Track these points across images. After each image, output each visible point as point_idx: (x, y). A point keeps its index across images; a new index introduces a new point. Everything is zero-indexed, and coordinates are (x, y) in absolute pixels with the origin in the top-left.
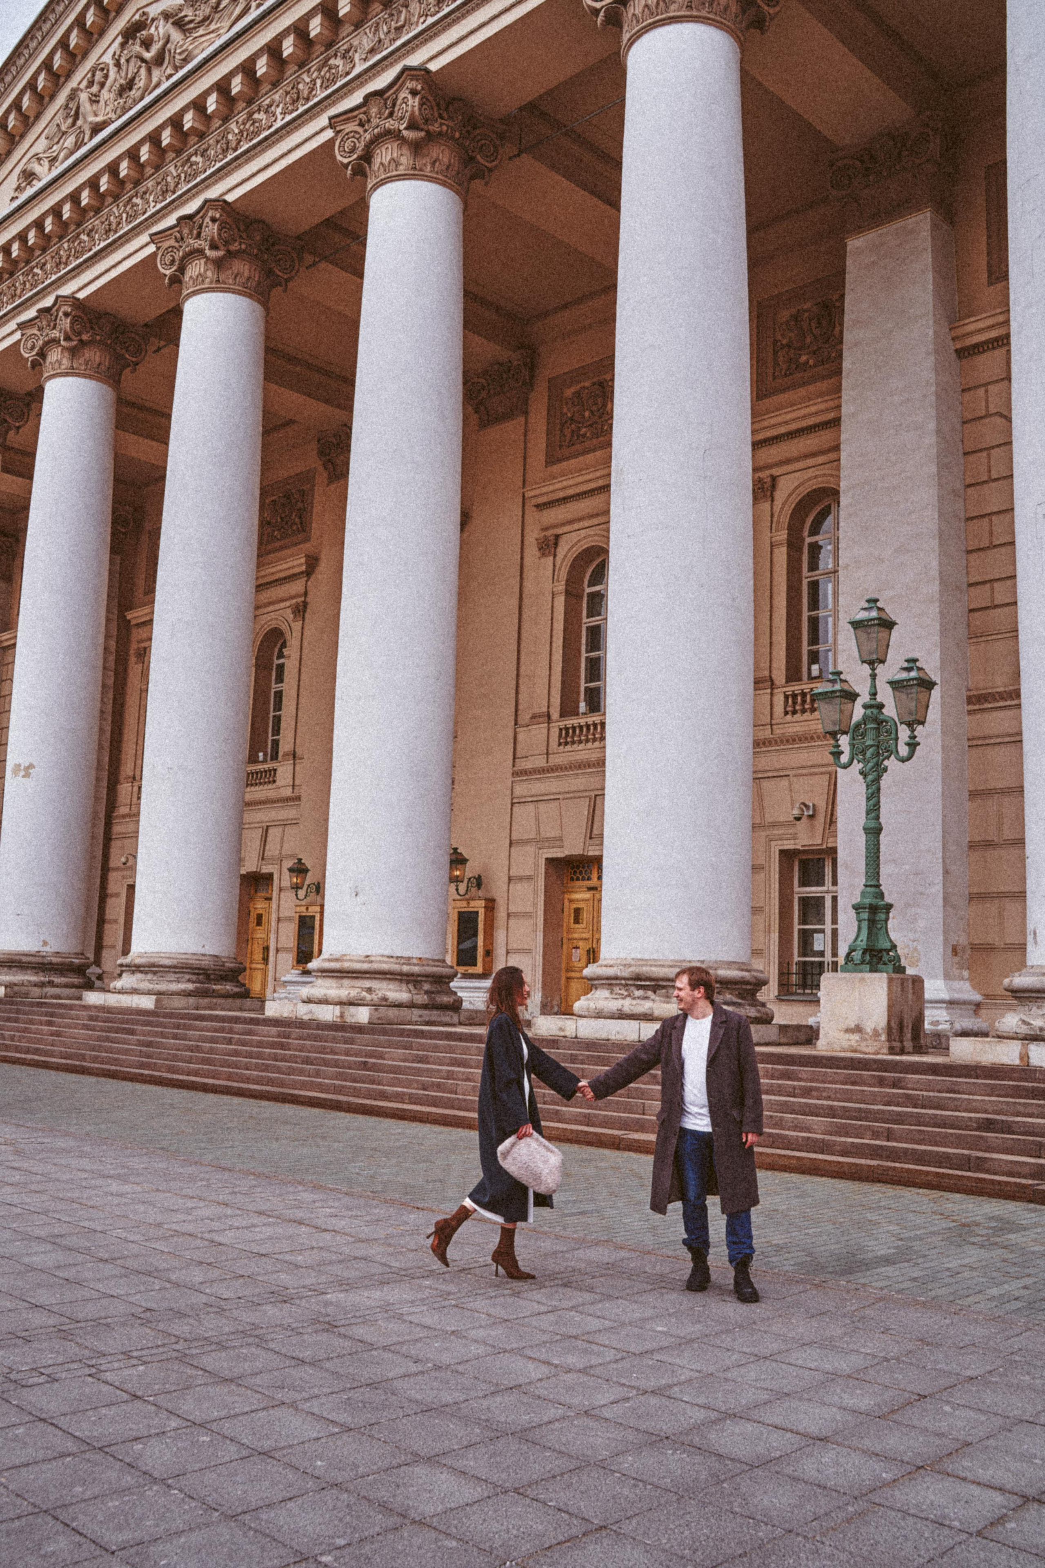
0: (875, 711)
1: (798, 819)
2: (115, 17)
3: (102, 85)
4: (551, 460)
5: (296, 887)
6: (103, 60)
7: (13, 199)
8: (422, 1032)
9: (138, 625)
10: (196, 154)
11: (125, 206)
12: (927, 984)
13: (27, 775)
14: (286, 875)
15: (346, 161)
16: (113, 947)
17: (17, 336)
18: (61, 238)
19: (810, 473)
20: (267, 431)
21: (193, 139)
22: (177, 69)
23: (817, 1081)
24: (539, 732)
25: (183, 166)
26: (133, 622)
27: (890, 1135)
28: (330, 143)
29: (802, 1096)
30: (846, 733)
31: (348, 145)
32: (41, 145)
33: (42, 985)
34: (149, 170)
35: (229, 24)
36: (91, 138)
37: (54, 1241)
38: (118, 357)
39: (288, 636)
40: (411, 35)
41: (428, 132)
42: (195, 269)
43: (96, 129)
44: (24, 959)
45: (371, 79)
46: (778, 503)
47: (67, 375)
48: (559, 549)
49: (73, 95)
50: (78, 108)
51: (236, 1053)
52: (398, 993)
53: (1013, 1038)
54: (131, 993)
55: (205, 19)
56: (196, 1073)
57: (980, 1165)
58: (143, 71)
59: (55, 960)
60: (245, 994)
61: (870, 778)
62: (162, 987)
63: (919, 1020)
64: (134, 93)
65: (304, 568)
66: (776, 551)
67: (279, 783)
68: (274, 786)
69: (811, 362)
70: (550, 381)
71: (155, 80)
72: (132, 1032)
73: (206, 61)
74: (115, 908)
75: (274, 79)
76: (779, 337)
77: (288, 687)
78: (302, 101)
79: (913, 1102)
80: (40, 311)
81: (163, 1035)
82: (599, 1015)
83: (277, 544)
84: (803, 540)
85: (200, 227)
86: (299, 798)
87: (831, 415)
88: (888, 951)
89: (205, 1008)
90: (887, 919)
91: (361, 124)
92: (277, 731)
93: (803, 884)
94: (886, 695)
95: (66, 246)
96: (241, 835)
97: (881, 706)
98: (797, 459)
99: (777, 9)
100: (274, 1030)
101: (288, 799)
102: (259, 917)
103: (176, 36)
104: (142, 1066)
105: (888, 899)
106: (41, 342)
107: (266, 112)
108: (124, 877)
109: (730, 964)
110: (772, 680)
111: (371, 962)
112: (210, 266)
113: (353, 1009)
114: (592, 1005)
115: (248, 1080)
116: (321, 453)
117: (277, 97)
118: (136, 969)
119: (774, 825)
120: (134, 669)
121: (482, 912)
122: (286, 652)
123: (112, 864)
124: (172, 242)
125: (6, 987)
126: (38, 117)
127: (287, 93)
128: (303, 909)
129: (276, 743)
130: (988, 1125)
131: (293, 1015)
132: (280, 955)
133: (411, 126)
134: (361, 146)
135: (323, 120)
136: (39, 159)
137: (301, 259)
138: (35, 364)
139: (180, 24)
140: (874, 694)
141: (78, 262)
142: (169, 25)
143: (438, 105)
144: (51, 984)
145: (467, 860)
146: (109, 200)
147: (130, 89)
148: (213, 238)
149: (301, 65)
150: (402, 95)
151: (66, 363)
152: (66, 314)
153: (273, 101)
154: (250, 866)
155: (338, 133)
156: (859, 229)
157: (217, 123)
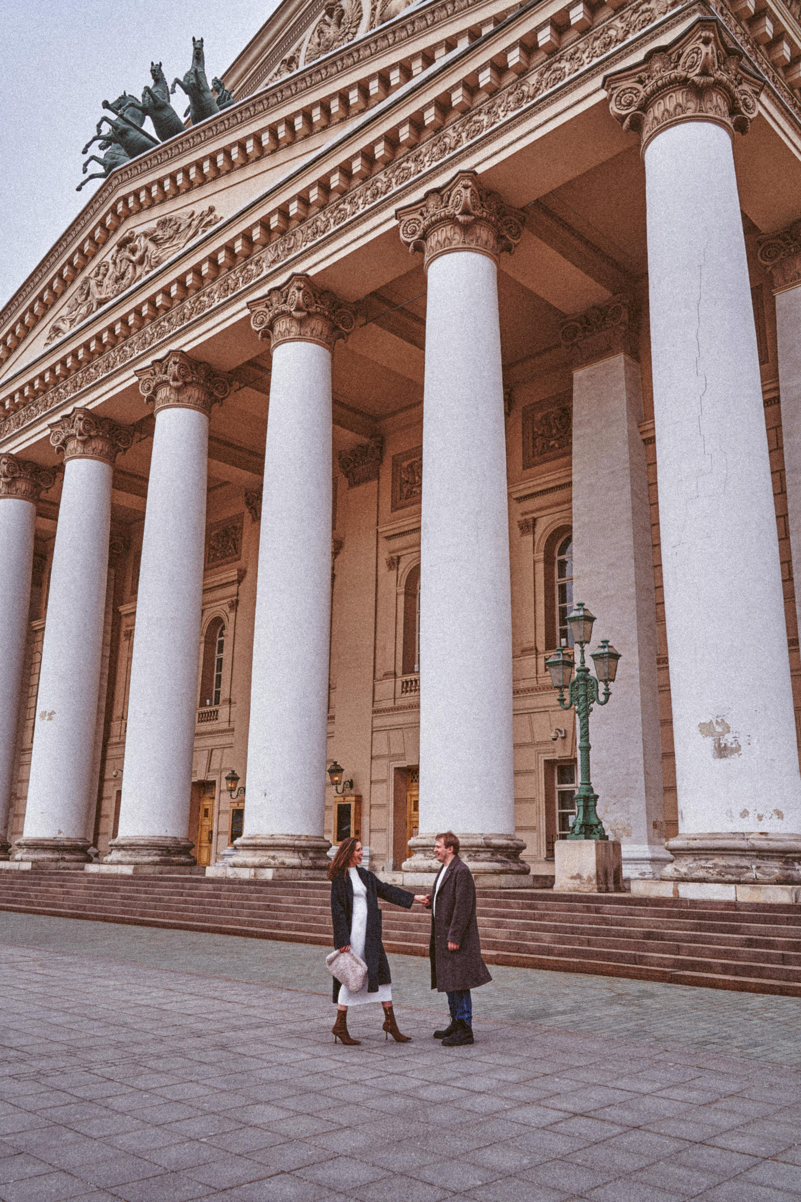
0: (584, 673)
1: (555, 739)
2: (113, 234)
3: (105, 275)
4: (395, 508)
5: (231, 790)
6: (104, 260)
7: (46, 344)
8: (306, 884)
9: (127, 615)
10: (164, 320)
11: (119, 351)
12: (624, 848)
13: (50, 719)
14: (224, 781)
15: (257, 329)
16: (106, 833)
17: (48, 431)
18: (77, 370)
19: (557, 516)
20: (209, 490)
21: (162, 311)
22: (152, 267)
23: (550, 910)
24: (389, 684)
25: (156, 327)
26: (123, 613)
27: (589, 943)
28: (248, 318)
29: (540, 920)
30: (567, 687)
31: (259, 319)
32: (64, 311)
33: (57, 860)
34: (134, 330)
35: (185, 241)
36: (97, 309)
37: (65, 1011)
38: (114, 446)
39: (226, 620)
40: (296, 254)
41: (309, 313)
42: (163, 393)
43: (101, 303)
44: (46, 843)
45: (273, 279)
46: (537, 537)
47: (80, 457)
48: (400, 566)
49: (86, 281)
50: (89, 289)
51: (186, 902)
52: (292, 859)
53: (668, 880)
54: (117, 864)
55: (170, 238)
56: (158, 916)
57: (640, 960)
58: (131, 268)
59: (66, 843)
60: (194, 863)
61: (582, 715)
62: (138, 859)
63: (618, 871)
64: (125, 282)
65: (236, 578)
66: (537, 565)
67: (220, 720)
68: (217, 722)
69: (557, 445)
70: (393, 457)
71: (138, 274)
72: (117, 890)
73: (170, 265)
74: (108, 807)
75: (212, 276)
76: (536, 430)
77: (226, 655)
78: (230, 291)
79: (605, 921)
80: (63, 417)
81: (138, 892)
82: (417, 870)
83: (219, 562)
84: (555, 558)
85: (167, 367)
86: (233, 730)
87: (567, 480)
88: (596, 826)
89: (167, 873)
90: (595, 805)
91: (267, 307)
92: (218, 685)
93: (561, 782)
94: (590, 664)
95: (80, 375)
96: (192, 755)
97: (588, 670)
98: (547, 507)
99: (519, 240)
100: (210, 886)
101: (225, 731)
102: (206, 811)
103: (152, 247)
104: (123, 912)
105: (596, 792)
106: (63, 437)
107: (208, 296)
108: (115, 786)
109: (501, 836)
110: (536, 649)
111: (274, 839)
112: (173, 391)
113: (262, 871)
114: (413, 864)
115: (192, 919)
116: (248, 503)
117: (215, 287)
118: (121, 847)
119: (539, 744)
120: (124, 644)
121: (353, 804)
122: (225, 632)
123: (107, 777)
124: (149, 376)
125: (33, 862)
126: (63, 293)
127: (221, 285)
128: (236, 805)
129: (218, 693)
130: (648, 936)
131: (224, 876)
132: (220, 837)
133: (298, 309)
134: (267, 320)
135: (243, 303)
136: (63, 320)
137: (231, 385)
138: (60, 450)
139: (154, 240)
140: (583, 663)
141: (88, 386)
142: (147, 240)
143: (314, 295)
144: (63, 859)
145: (343, 770)
146: (109, 347)
147: (123, 279)
148: (174, 374)
149: (230, 269)
150: (292, 290)
151: (80, 450)
152: (80, 419)
153: (213, 290)
154: (200, 776)
155: (252, 312)
156: (580, 365)
157: (177, 302)
